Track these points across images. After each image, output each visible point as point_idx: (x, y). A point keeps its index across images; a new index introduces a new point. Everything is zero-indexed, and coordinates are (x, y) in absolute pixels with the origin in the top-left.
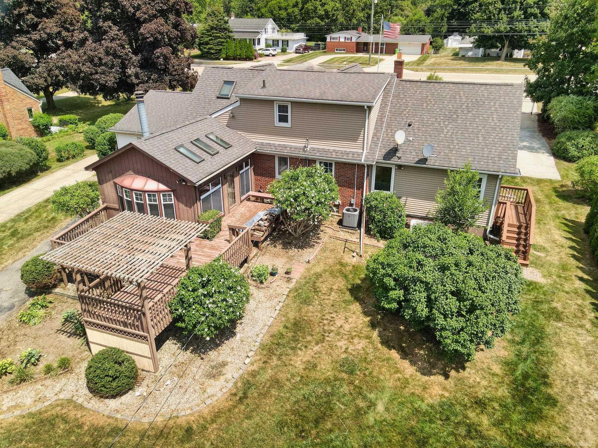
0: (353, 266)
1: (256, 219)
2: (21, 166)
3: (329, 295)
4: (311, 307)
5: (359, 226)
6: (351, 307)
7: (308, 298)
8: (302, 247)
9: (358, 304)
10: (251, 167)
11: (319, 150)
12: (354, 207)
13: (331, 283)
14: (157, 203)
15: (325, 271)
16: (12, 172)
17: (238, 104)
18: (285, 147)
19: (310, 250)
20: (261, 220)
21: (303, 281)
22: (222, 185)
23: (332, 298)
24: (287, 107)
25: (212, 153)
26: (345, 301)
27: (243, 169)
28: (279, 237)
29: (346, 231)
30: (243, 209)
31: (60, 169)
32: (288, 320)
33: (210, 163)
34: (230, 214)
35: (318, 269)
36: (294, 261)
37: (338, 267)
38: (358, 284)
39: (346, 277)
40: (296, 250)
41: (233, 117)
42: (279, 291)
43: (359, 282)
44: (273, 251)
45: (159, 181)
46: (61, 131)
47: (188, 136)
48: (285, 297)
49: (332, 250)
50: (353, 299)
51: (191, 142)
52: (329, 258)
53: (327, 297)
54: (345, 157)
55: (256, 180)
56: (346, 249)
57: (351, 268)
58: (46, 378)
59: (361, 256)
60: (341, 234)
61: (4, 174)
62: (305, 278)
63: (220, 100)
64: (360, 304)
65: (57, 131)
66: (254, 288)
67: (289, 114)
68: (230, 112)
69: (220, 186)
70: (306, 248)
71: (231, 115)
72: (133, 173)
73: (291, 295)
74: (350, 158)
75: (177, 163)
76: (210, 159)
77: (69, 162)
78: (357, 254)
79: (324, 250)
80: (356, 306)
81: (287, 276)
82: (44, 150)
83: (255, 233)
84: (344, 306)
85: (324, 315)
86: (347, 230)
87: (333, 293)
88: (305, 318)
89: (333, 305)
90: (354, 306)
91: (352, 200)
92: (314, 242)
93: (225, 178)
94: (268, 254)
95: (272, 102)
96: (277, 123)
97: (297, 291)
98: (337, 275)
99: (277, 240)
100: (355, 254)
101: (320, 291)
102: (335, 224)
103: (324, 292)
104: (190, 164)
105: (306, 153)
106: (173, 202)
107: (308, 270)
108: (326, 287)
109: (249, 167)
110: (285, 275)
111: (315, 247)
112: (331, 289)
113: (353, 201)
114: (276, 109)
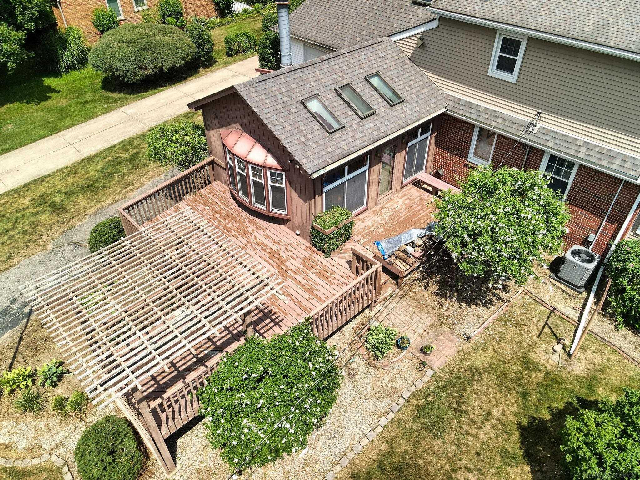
0: (547, 374)
1: (405, 238)
2: (174, 62)
3: (479, 428)
4: (439, 441)
5: (588, 286)
6: (510, 470)
7: (439, 417)
8: (469, 301)
9: (527, 469)
10: (432, 134)
11: (555, 136)
12: (590, 250)
13: (493, 400)
14: (263, 182)
15: (490, 368)
16: (164, 68)
17: (434, 24)
18: (496, 115)
19: (481, 311)
20: (413, 244)
21: (445, 377)
22: (370, 167)
23: (482, 436)
24: (518, 44)
25: (362, 115)
26: (504, 453)
27: (416, 137)
28: (439, 268)
29: (559, 288)
30: (401, 201)
31: (222, 67)
32: (391, 452)
33: (351, 134)
34: (377, 208)
35: (480, 361)
36: (444, 328)
37: (518, 367)
38: (542, 421)
39: (525, 396)
40: (457, 304)
41: (422, 45)
42: (399, 384)
43: (547, 416)
44: (418, 295)
45: (268, 150)
46: (245, 11)
47: (335, 76)
48: (402, 402)
49: (519, 325)
50: (521, 453)
51: (335, 90)
52: (508, 341)
53: (474, 431)
54: (604, 163)
55: (437, 154)
56: (546, 329)
57: (541, 375)
58: (53, 415)
59: (569, 356)
60: (547, 291)
61: (155, 70)
62: (451, 371)
63: (416, 7)
64: (533, 472)
65: (240, 12)
66: (362, 362)
67: (519, 59)
68: (419, 36)
69: (366, 167)
70: (476, 304)
71: (421, 43)
72: (240, 127)
73: (414, 402)
74: (614, 167)
75: (295, 131)
76: (355, 126)
77: (237, 57)
78: (564, 348)
79: (505, 320)
80: (523, 471)
81: (422, 357)
82: (208, 41)
83: (397, 262)
84: (499, 464)
85: (455, 471)
86: (562, 286)
87: (488, 425)
88: (421, 462)
89: (478, 454)
90: (518, 471)
91: (592, 235)
92: (494, 294)
93: (377, 157)
94: (409, 299)
95: (492, 32)
96: (493, 72)
97: (427, 395)
98: (510, 385)
99: (433, 273)
100: (558, 348)
101: (467, 413)
102: (546, 267)
103: (472, 416)
104: (317, 133)
105: (530, 137)
106: (284, 186)
107: (463, 355)
108: (480, 407)
109: (428, 134)
110: (419, 354)
111: (492, 308)
112: (489, 414)
113: (592, 237)
114: (498, 44)
